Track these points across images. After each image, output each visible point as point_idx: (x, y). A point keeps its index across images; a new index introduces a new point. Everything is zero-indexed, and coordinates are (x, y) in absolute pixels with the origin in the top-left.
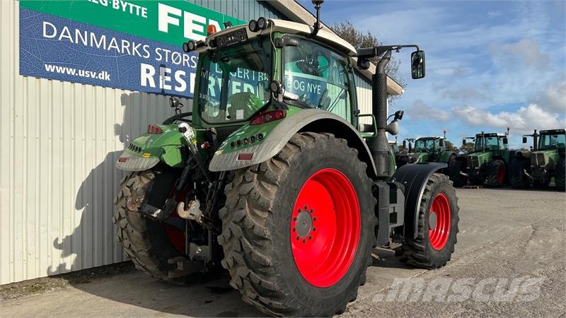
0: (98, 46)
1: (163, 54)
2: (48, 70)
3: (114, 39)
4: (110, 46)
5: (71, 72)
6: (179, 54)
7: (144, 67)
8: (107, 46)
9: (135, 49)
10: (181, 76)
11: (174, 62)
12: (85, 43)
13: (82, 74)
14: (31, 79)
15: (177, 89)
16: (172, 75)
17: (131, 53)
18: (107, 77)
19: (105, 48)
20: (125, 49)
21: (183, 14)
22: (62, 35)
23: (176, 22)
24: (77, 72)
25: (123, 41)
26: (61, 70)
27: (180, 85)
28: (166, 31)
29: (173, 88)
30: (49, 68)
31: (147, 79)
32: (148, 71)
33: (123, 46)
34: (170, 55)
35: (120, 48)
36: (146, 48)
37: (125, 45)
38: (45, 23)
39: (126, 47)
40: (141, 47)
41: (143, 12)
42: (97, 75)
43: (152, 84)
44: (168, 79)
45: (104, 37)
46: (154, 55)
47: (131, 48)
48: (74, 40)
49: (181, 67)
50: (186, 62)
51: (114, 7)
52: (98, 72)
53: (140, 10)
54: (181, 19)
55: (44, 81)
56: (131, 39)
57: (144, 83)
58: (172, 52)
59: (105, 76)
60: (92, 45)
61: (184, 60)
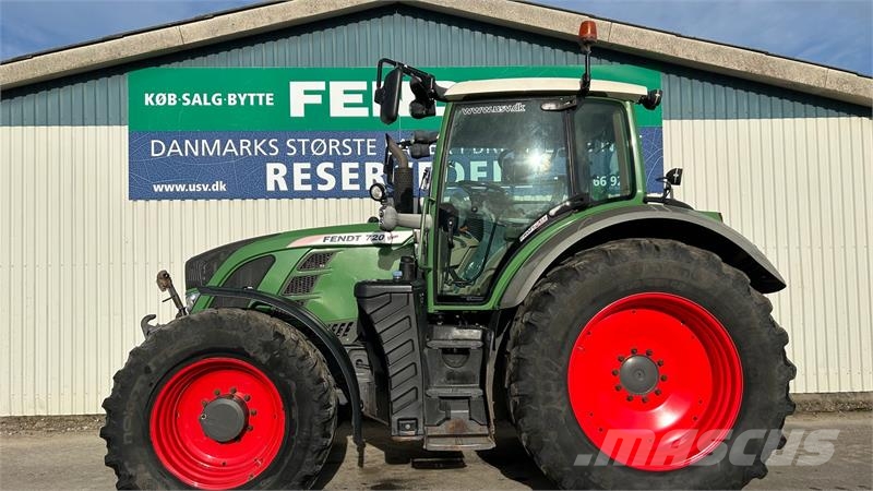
0: (211, 154)
1: (298, 146)
2: (156, 190)
3: (230, 141)
4: (226, 150)
5: (181, 188)
6: (323, 142)
7: (270, 167)
8: (222, 151)
9: (257, 147)
10: (327, 170)
11: (314, 153)
12: (196, 154)
13: (192, 188)
14: (141, 202)
15: (321, 187)
16: (313, 171)
17: (253, 153)
18: (223, 188)
19: (219, 154)
20: (245, 150)
21: (328, 86)
22: (171, 151)
23: (317, 99)
24: (187, 187)
25: (242, 141)
26: (169, 188)
27: (325, 182)
28: (302, 114)
29: (315, 187)
30: (158, 188)
31: (276, 182)
32: (276, 172)
33: (242, 147)
34: (308, 145)
35: (238, 150)
36: (273, 143)
37: (245, 145)
38: (153, 142)
39: (246, 147)
40: (267, 143)
41: (268, 99)
42: (210, 187)
43: (283, 187)
44: (308, 176)
45: (218, 141)
46: (284, 149)
47: (252, 148)
48: (184, 153)
49: (326, 158)
50: (334, 150)
51: (230, 103)
52: (211, 183)
53: (264, 98)
54: (326, 95)
55: (153, 202)
56: (252, 135)
57: (271, 187)
58: (311, 141)
59: (220, 186)
60: (203, 154)
61: (331, 147)
